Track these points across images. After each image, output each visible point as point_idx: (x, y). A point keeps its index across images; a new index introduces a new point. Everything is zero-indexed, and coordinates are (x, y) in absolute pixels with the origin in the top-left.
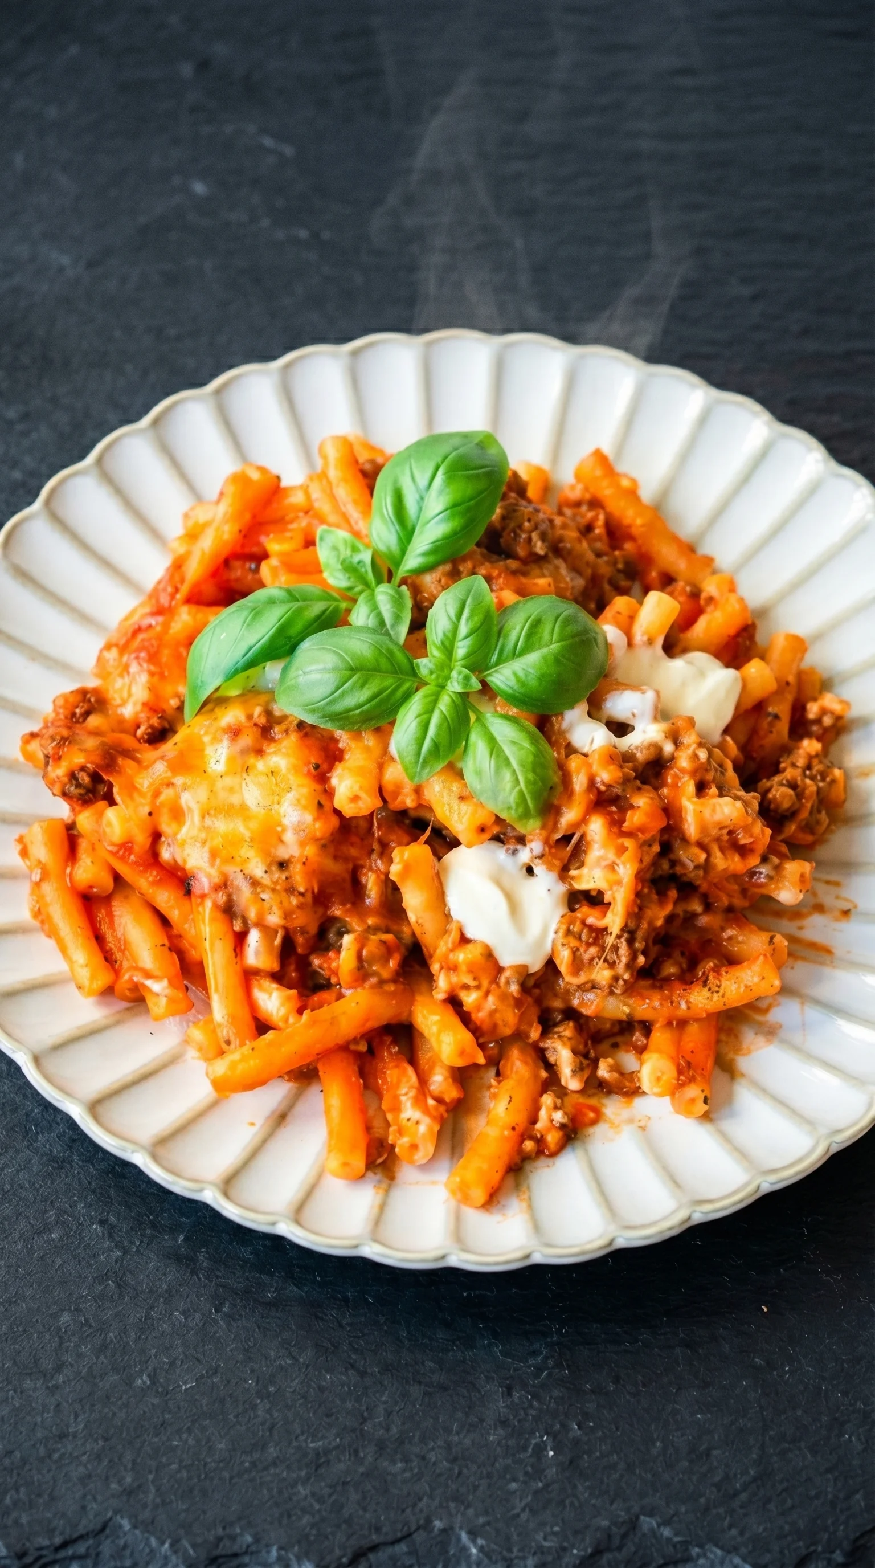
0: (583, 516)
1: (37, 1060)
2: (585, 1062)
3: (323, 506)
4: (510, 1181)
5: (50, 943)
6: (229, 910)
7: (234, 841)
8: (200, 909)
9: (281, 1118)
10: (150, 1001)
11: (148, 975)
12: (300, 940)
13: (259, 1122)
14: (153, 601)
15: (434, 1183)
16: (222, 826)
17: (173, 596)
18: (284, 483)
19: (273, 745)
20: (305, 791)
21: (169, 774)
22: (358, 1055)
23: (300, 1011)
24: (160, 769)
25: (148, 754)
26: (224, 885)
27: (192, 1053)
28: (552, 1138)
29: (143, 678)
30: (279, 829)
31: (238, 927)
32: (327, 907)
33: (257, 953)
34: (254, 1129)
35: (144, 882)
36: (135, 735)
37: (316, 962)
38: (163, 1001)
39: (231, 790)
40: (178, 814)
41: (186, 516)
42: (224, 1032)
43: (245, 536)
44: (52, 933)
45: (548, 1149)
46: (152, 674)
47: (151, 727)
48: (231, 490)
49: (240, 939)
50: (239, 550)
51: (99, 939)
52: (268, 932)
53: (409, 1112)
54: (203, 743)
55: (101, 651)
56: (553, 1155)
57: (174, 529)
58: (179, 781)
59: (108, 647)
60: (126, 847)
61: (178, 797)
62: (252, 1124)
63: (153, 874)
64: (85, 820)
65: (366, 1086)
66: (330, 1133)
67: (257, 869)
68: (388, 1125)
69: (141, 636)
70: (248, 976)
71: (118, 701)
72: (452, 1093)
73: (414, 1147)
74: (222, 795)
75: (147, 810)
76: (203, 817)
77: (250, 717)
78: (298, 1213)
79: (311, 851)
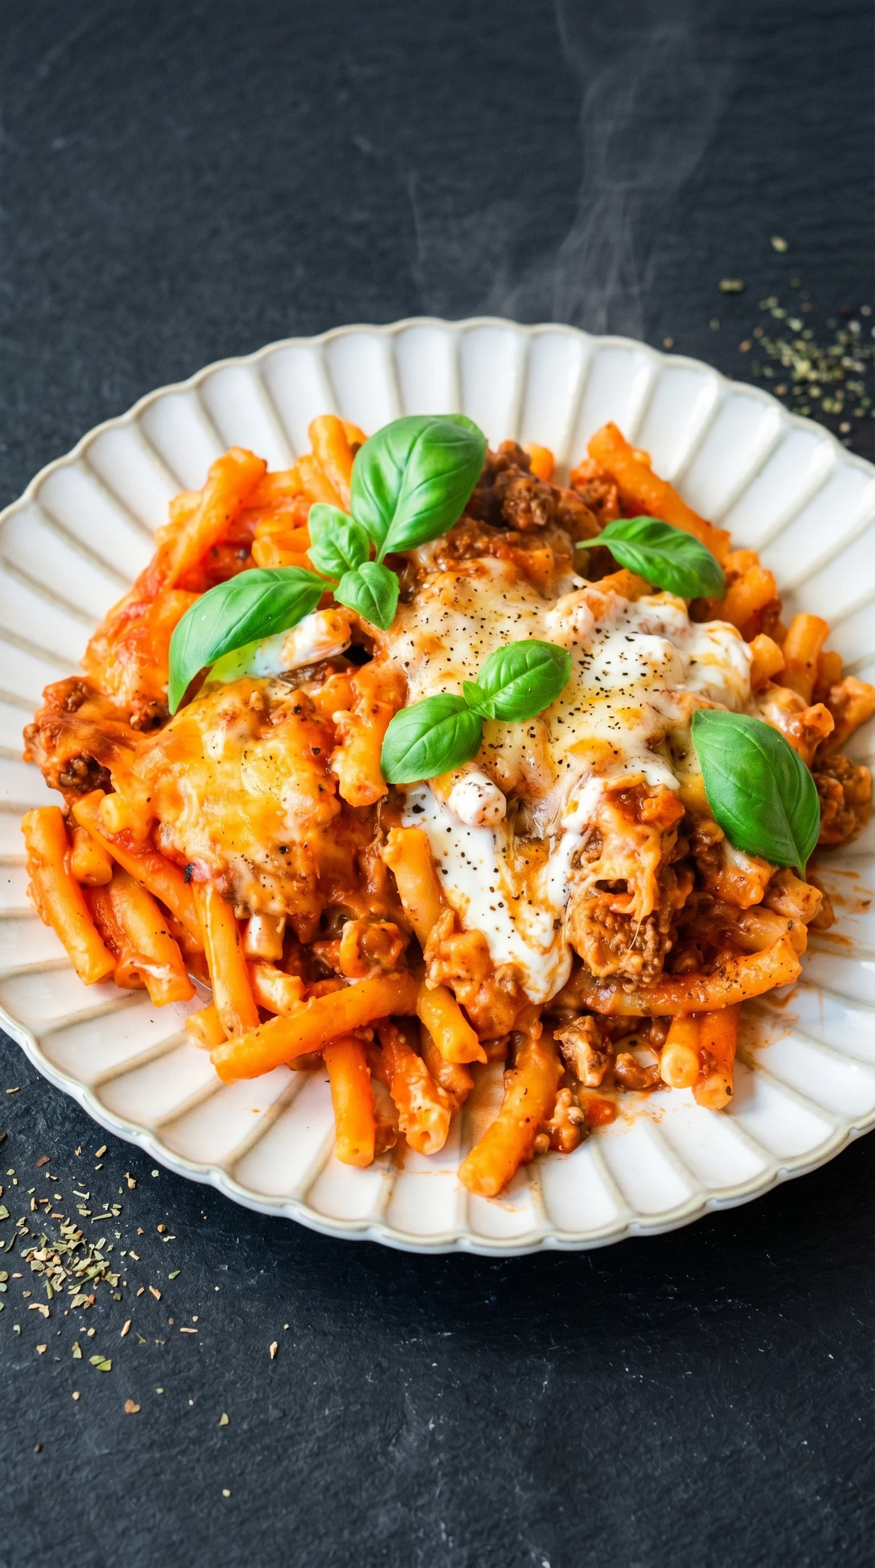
0: (595, 490)
1: (39, 1042)
2: (603, 1058)
3: (314, 487)
4: (523, 1173)
5: (50, 931)
6: (229, 897)
7: (234, 827)
8: (202, 895)
9: (285, 1106)
10: (152, 988)
11: (149, 961)
12: (303, 928)
13: (264, 1109)
14: (142, 589)
15: (447, 1172)
16: (220, 810)
17: (160, 583)
18: (270, 469)
19: (271, 731)
20: (306, 775)
21: (166, 760)
22: (364, 1045)
23: (305, 998)
24: (157, 755)
25: (143, 741)
26: (225, 871)
27: (193, 1040)
28: (567, 1134)
29: (133, 667)
30: (279, 813)
31: (239, 912)
32: (329, 894)
33: (259, 940)
34: (260, 1115)
35: (141, 869)
36: (129, 722)
37: (319, 951)
38: (165, 987)
39: (229, 775)
40: (177, 800)
41: (172, 504)
42: (229, 1019)
43: (233, 523)
44: (51, 921)
45: (562, 1144)
46: (142, 662)
47: (146, 715)
48: (218, 474)
49: (242, 926)
50: (225, 536)
51: (99, 926)
52: (271, 919)
53: (419, 1100)
54: (198, 729)
55: (90, 641)
56: (569, 1151)
57: (161, 517)
58: (176, 767)
59: (97, 638)
60: (125, 835)
61: (175, 783)
62: (256, 1111)
63: (151, 863)
64: (82, 809)
65: (373, 1075)
66: (339, 1120)
67: (259, 855)
68: (397, 1113)
69: (130, 626)
70: (252, 963)
71: (110, 691)
72: (462, 1084)
73: (426, 1135)
74: (220, 780)
75: (143, 796)
76: (202, 804)
77: (246, 703)
78: (307, 1197)
79: (312, 835)
